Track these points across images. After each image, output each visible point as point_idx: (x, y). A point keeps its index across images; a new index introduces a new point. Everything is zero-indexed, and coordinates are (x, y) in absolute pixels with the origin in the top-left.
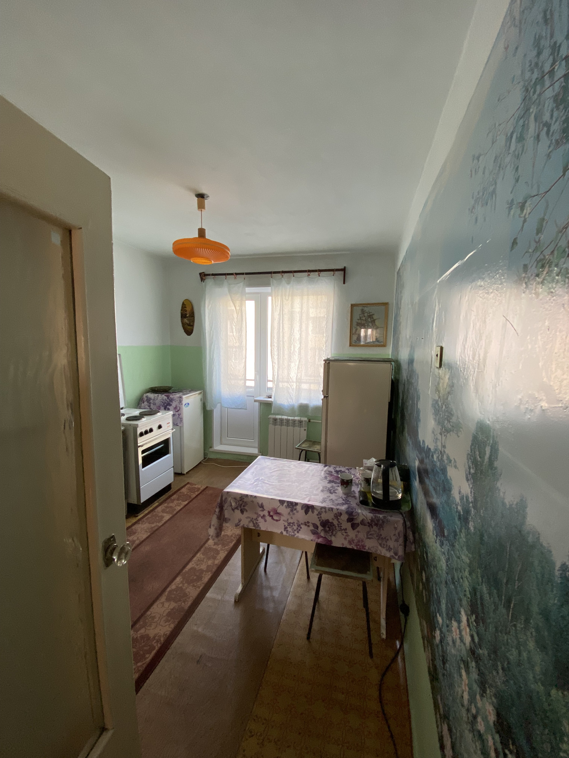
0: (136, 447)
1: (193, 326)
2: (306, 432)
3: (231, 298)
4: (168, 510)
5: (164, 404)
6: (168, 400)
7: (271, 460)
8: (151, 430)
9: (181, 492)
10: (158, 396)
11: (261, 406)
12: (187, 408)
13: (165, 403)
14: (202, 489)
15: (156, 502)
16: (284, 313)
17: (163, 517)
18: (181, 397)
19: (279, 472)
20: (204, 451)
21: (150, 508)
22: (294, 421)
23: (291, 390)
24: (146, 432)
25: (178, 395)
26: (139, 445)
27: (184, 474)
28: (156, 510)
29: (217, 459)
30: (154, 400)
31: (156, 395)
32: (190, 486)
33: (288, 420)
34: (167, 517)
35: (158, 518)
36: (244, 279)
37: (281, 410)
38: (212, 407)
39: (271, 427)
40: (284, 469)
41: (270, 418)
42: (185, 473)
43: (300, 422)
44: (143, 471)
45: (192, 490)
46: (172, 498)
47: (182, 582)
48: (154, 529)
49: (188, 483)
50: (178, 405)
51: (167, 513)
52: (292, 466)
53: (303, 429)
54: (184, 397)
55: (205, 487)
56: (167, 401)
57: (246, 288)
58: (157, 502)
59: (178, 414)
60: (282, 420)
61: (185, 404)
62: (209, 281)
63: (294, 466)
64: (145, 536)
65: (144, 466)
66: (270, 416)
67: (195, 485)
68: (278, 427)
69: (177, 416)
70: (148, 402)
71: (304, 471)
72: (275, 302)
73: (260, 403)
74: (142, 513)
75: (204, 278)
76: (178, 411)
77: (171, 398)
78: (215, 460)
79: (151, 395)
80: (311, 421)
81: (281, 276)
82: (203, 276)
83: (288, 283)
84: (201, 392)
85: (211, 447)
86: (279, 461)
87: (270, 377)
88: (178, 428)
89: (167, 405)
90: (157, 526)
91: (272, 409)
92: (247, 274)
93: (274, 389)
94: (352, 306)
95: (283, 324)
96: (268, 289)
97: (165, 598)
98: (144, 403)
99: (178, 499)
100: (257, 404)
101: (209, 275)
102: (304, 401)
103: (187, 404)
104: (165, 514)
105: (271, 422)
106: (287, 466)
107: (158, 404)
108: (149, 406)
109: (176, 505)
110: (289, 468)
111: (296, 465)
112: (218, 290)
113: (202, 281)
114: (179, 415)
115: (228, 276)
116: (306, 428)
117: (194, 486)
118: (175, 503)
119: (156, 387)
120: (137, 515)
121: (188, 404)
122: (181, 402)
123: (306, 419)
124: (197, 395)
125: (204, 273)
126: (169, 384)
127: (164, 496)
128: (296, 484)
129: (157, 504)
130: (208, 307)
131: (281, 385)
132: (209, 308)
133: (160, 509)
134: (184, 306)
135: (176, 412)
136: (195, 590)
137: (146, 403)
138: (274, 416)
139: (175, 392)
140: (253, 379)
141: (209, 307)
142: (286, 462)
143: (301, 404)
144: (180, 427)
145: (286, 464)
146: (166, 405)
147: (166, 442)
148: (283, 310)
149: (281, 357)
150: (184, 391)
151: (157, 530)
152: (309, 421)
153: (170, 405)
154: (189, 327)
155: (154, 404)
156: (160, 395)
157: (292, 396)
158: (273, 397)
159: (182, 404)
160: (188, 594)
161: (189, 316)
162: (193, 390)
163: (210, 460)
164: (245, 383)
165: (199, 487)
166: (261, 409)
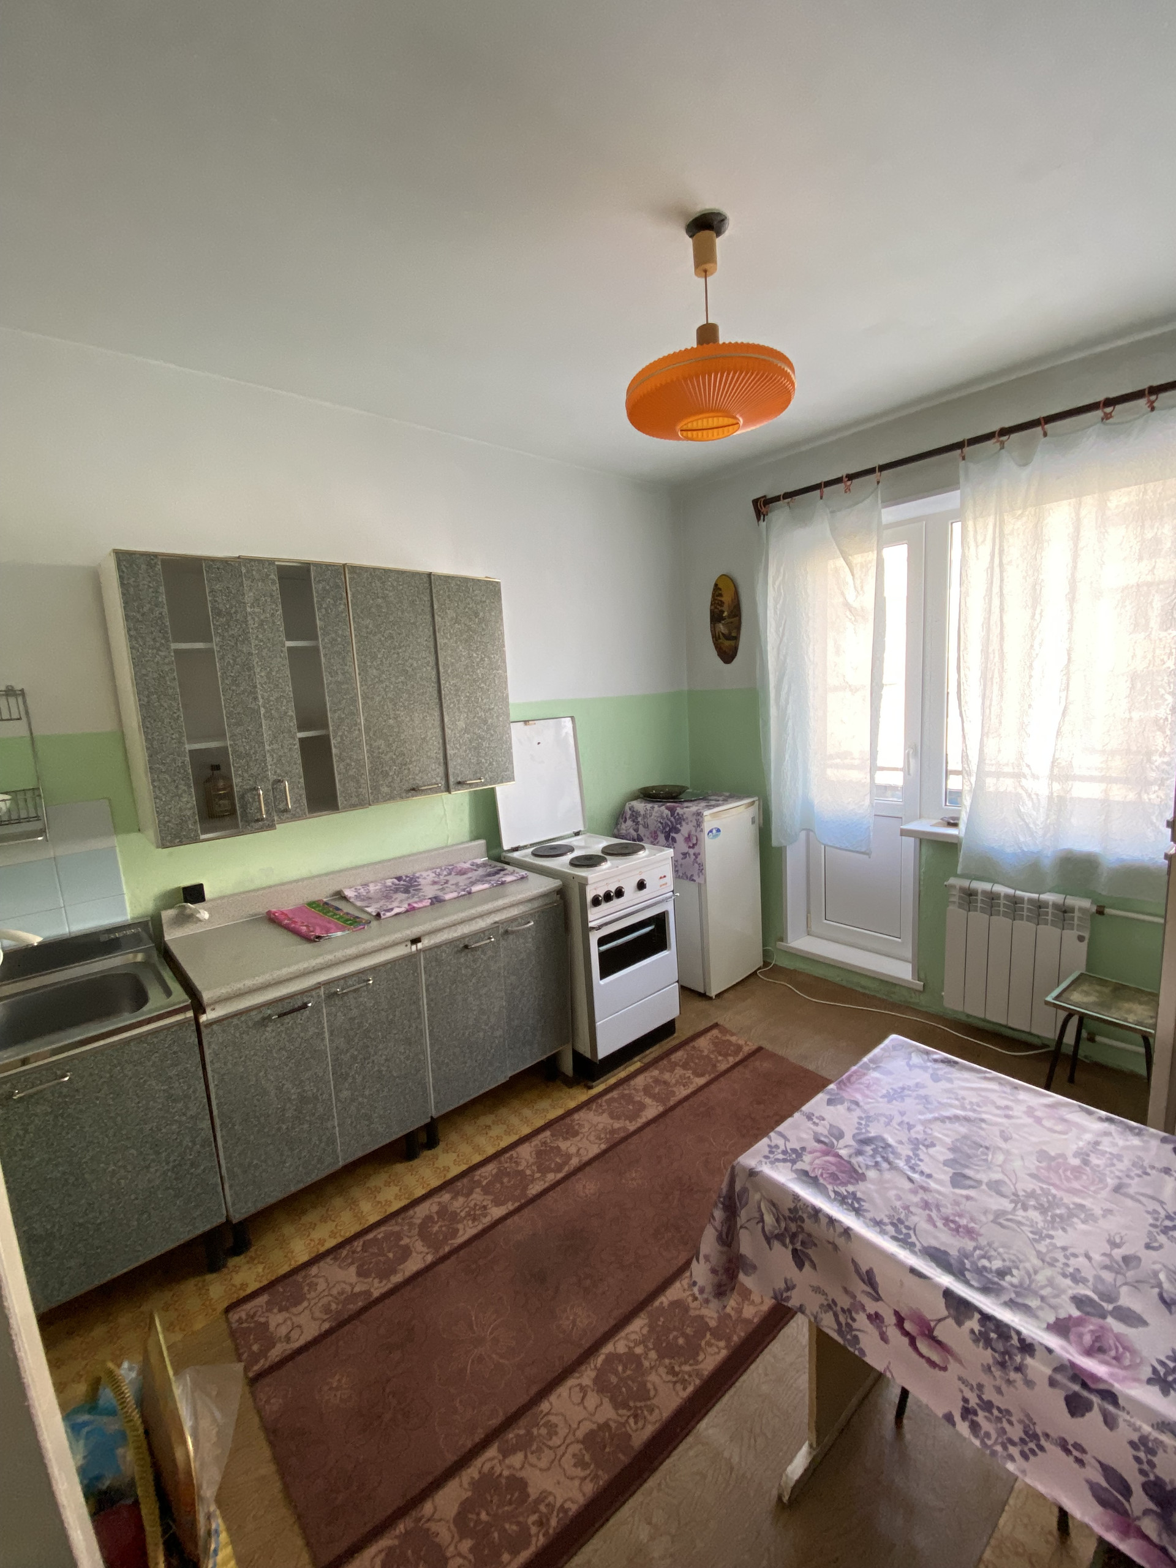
0: (586, 930)
1: (736, 638)
2: (1084, 946)
3: (840, 549)
4: (657, 1090)
5: (664, 828)
6: (672, 819)
7: (936, 1061)
8: (619, 893)
9: (694, 1047)
10: (653, 808)
11: (924, 850)
12: (717, 840)
13: (667, 825)
14: (746, 1050)
15: (636, 1059)
16: (1005, 561)
17: (642, 1107)
18: (699, 814)
19: (963, 1129)
20: (765, 943)
21: (622, 1073)
22: (1040, 906)
23: (1029, 804)
24: (608, 897)
25: (694, 808)
26: (591, 925)
27: (710, 998)
28: (632, 1083)
29: (795, 972)
30: (645, 816)
31: (649, 806)
32: (719, 1036)
33: (1015, 901)
34: (652, 1110)
35: (631, 1107)
36: (878, 483)
37: (987, 868)
38: (783, 841)
39: (955, 913)
40: (983, 1120)
41: (952, 887)
42: (713, 994)
43: (1064, 911)
44: (601, 985)
45: (722, 1048)
46: (675, 1057)
47: (643, 1342)
48: (618, 1137)
49: (716, 1026)
50: (693, 833)
51: (654, 1097)
52: (1018, 1110)
53: (1075, 933)
54: (706, 813)
55: (754, 1047)
56: (671, 822)
57: (884, 511)
58: (639, 1061)
59: (694, 854)
60: (992, 897)
61: (711, 831)
62: (779, 515)
63: (1030, 1111)
64: (594, 1150)
65: (604, 974)
66: (952, 881)
67: (732, 1034)
68: (979, 916)
69: (693, 857)
70: (634, 821)
71: (1076, 1155)
72: (976, 532)
73: (921, 840)
74: (602, 1082)
75: (763, 510)
76: (694, 845)
77: (678, 814)
78: (791, 975)
79: (640, 806)
80: (1107, 911)
81: (998, 445)
82: (762, 506)
83: (1025, 463)
84: (754, 802)
85: (782, 939)
86: (966, 1075)
87: (954, 764)
88: (692, 887)
89: (670, 831)
90: (624, 1128)
91: (961, 860)
92: (883, 468)
93: (967, 801)
95: (1001, 595)
96: (950, 500)
97: (593, 1374)
98: (625, 822)
99: (685, 1066)
100: (910, 842)
101: (777, 499)
103: (714, 831)
104: (648, 1101)
105: (955, 899)
106: (998, 1108)
107: (652, 828)
108: (636, 830)
109: (677, 1082)
110: (1008, 1117)
111: (1038, 1114)
112: (800, 535)
113: (758, 519)
114: (696, 855)
115: (826, 490)
116: (1086, 935)
117: (728, 1037)
118: (677, 1076)
119: (653, 788)
120: (590, 1084)
121: (718, 830)
122: (699, 824)
123: (1086, 903)
124: (742, 809)
125: (765, 496)
126: (683, 780)
127: (657, 1046)
128: (1034, 1215)
129: (638, 1065)
130: (774, 583)
131: (990, 783)
132: (776, 587)
133: (640, 1081)
134: (717, 591)
135: (690, 847)
136: (671, 1385)
137: (629, 823)
138: (965, 883)
139: (691, 801)
140: (901, 765)
141: (777, 583)
142: (993, 1086)
143: (1070, 851)
144: (700, 884)
145: (993, 1096)
146: (667, 829)
147: (659, 921)
148: (1001, 552)
149: (994, 703)
150: (712, 798)
151: (624, 1139)
152: (1100, 912)
153: (677, 831)
154: (727, 643)
155: (646, 826)
156: (656, 806)
157: (1031, 826)
158: (962, 825)
159: (702, 831)
160: (652, 1393)
161: (729, 616)
162: (735, 794)
163: (777, 971)
164: (872, 778)
165: (741, 1042)
166: (924, 858)
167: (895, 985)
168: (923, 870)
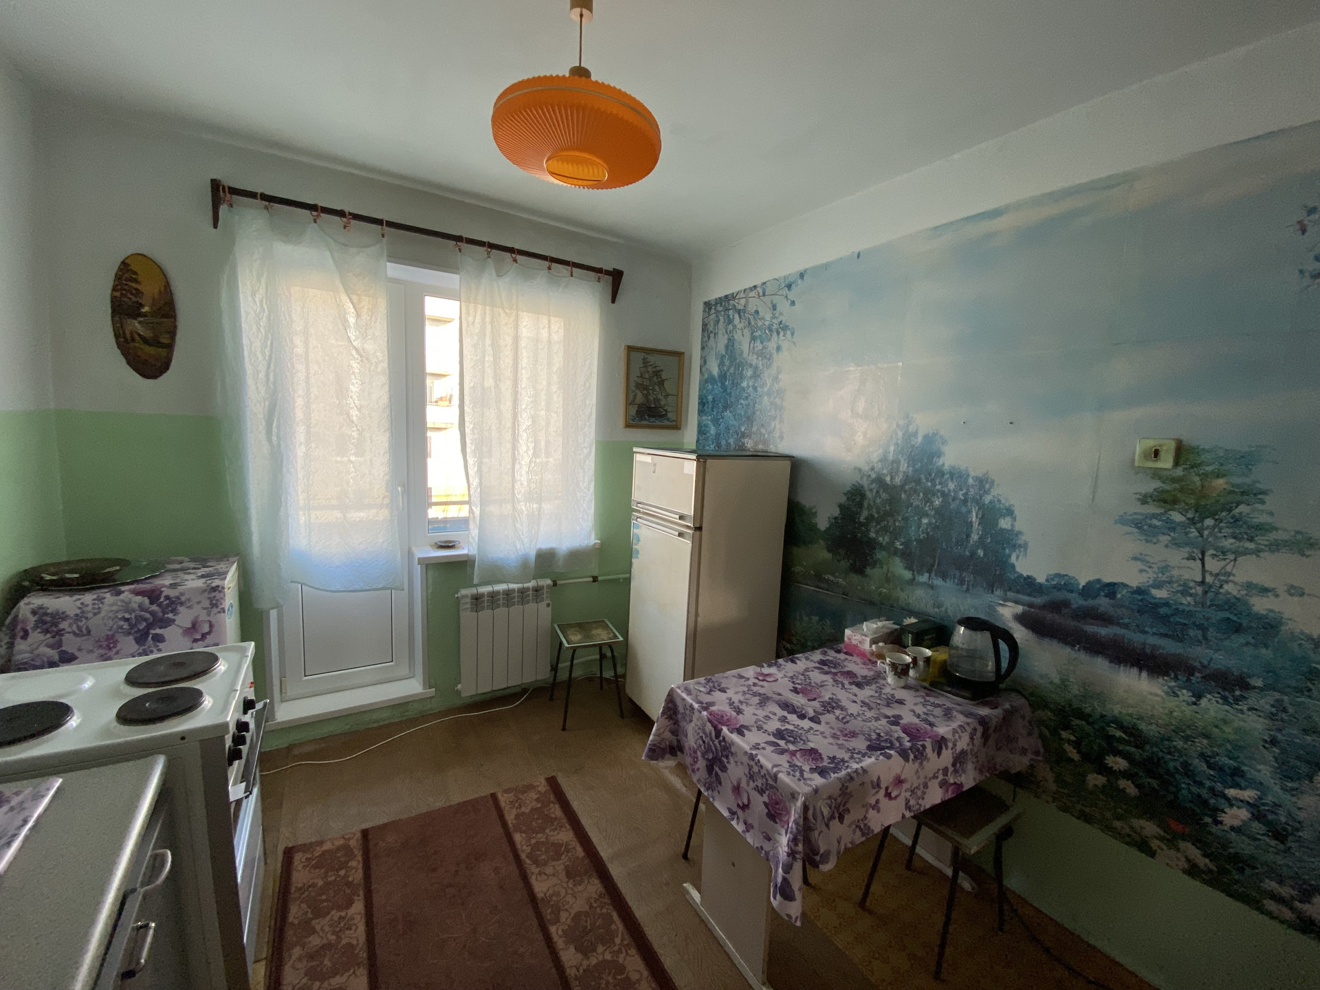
1: (170, 347)
2: (550, 609)
3: (344, 285)
4: (327, 963)
6: (152, 607)
8: (245, 729)
11: (431, 573)
13: (139, 619)
14: (354, 843)
22: (524, 591)
30: (78, 617)
32: (307, 857)
33: (509, 593)
34: (355, 983)
36: (384, 235)
37: (495, 572)
39: (466, 616)
41: (464, 596)
43: (537, 590)
45: (328, 864)
49: (288, 853)
50: (203, 617)
51: (334, 972)
53: (544, 603)
54: (226, 585)
56: (150, 612)
57: (389, 264)
60: (493, 595)
62: (251, 215)
66: (464, 592)
67: (319, 844)
68: (486, 614)
70: (46, 631)
73: (427, 565)
75: (225, 199)
76: (205, 635)
79: (63, 603)
80: (559, 582)
81: (485, 254)
82: (223, 194)
89: (150, 626)
92: (391, 225)
94: (630, 349)
98: (24, 636)
99: (319, 914)
100: (416, 569)
102: (545, 544)
103: (230, 608)
104: (335, 982)
105: (467, 605)
107: (101, 632)
109: (334, 934)
112: (284, 249)
113: (216, 206)
116: (550, 602)
117: (319, 850)
118: (326, 929)
122: (214, 604)
123: (549, 582)
125: (228, 182)
130: (253, 294)
132: (255, 300)
134: (126, 272)
135: (195, 641)
138: (474, 591)
141: (259, 296)
146: (142, 626)
152: (555, 584)
153: (167, 623)
154: (151, 350)
159: (221, 611)
161: (154, 314)
165: (338, 842)
166: (430, 581)
167: (407, 703)
168: (430, 591)
